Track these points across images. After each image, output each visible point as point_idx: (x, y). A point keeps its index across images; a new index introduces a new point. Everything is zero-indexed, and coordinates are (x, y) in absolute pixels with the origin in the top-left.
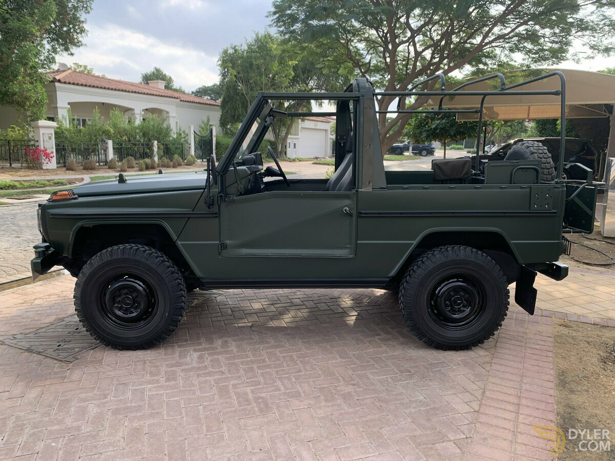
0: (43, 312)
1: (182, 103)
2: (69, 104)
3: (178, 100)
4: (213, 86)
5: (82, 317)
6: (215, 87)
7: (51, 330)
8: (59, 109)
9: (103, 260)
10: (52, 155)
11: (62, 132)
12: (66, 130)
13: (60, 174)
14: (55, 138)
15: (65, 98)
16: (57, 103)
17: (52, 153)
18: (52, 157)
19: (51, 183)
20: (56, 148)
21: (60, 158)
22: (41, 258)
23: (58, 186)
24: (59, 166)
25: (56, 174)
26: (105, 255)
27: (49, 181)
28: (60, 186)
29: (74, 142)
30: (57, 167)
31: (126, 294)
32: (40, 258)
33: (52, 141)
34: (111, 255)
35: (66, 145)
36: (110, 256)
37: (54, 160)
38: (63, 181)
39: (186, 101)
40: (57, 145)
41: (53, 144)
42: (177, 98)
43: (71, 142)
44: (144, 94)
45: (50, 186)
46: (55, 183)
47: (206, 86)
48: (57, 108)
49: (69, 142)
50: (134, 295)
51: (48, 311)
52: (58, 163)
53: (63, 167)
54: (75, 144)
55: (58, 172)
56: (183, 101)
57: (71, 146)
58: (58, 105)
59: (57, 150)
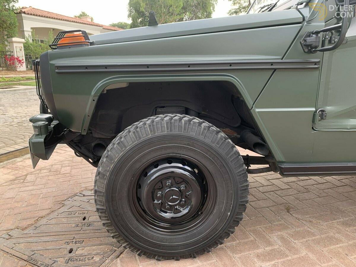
0: (39, 192)
1: (104, 30)
2: (32, 28)
3: (102, 28)
4: (119, 23)
5: (108, 220)
6: (120, 24)
7: (53, 221)
8: (25, 32)
9: (140, 138)
10: (23, 61)
11: (29, 46)
12: (31, 45)
13: (29, 74)
14: (24, 50)
15: (28, 25)
16: (24, 28)
17: (23, 59)
18: (23, 63)
19: (24, 79)
20: (25, 57)
21: (28, 64)
22: (44, 136)
23: (29, 80)
24: (27, 69)
25: (27, 74)
26: (143, 131)
27: (23, 77)
28: (30, 80)
29: (36, 53)
30: (27, 70)
31: (172, 185)
32: (41, 135)
33: (22, 52)
34: (153, 131)
35: (32, 55)
36: (151, 131)
37: (24, 64)
38: (32, 77)
39: (106, 29)
40: (26, 55)
41: (23, 54)
42: (101, 26)
43: (35, 53)
44: (80, 23)
45: (23, 80)
46: (27, 79)
47: (114, 23)
48: (24, 31)
49: (33, 52)
50: (183, 187)
51: (44, 191)
52: (27, 67)
53: (30, 70)
54: (38, 54)
55: (28, 72)
56: (104, 29)
57: (35, 55)
58: (24, 29)
59: (26, 58)
